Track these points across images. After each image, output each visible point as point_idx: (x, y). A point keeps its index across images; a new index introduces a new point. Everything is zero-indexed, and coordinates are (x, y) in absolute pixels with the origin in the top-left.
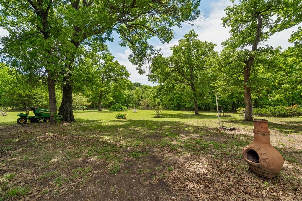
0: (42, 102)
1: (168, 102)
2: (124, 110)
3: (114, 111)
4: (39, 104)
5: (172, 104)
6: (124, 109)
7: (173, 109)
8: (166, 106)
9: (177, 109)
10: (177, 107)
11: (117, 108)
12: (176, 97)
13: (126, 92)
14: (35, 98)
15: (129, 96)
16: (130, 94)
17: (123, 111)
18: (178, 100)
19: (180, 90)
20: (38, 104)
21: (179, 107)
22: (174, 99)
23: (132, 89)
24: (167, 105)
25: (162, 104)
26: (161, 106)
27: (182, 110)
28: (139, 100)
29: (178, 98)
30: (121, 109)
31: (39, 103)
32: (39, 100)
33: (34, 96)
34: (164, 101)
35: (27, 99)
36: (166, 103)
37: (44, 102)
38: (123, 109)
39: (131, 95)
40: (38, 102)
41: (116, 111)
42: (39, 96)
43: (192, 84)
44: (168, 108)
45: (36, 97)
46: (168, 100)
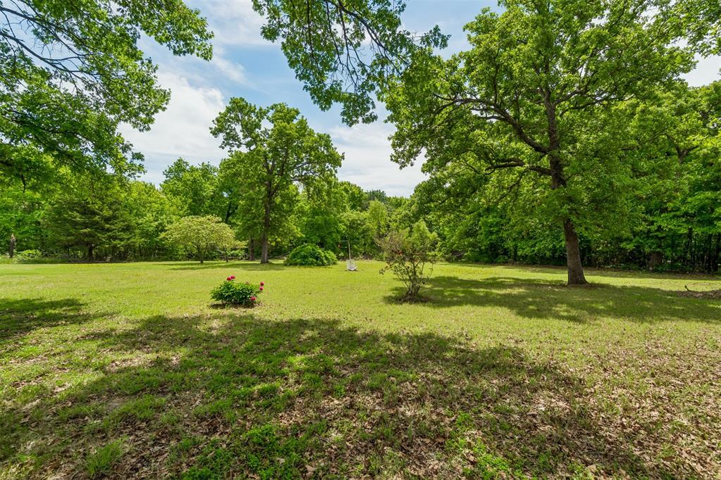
0: (128, 239)
1: (461, 238)
2: (325, 261)
3: (296, 264)
4: (119, 246)
5: (473, 245)
6: (327, 258)
7: (476, 261)
8: (454, 252)
9: (486, 259)
10: (487, 253)
11: (305, 257)
12: (485, 224)
13: (345, 214)
14: (108, 230)
15: (353, 225)
16: (357, 220)
17: (323, 264)
18: (491, 233)
19: (504, 196)
20: (116, 245)
21: (494, 254)
22: (477, 231)
23: (364, 209)
24: (458, 247)
25: (441, 246)
26: (440, 250)
27: (505, 263)
28: (381, 236)
29: (491, 227)
30: (317, 258)
31: (117, 242)
32: (117, 234)
33: (107, 226)
34: (447, 237)
35: (89, 232)
36: (453, 244)
37: (133, 240)
38: (324, 258)
39: (359, 222)
40: (115, 238)
41: (301, 264)
42: (120, 225)
43: (558, 162)
44: (460, 257)
45: (113, 227)
46: (460, 233)
